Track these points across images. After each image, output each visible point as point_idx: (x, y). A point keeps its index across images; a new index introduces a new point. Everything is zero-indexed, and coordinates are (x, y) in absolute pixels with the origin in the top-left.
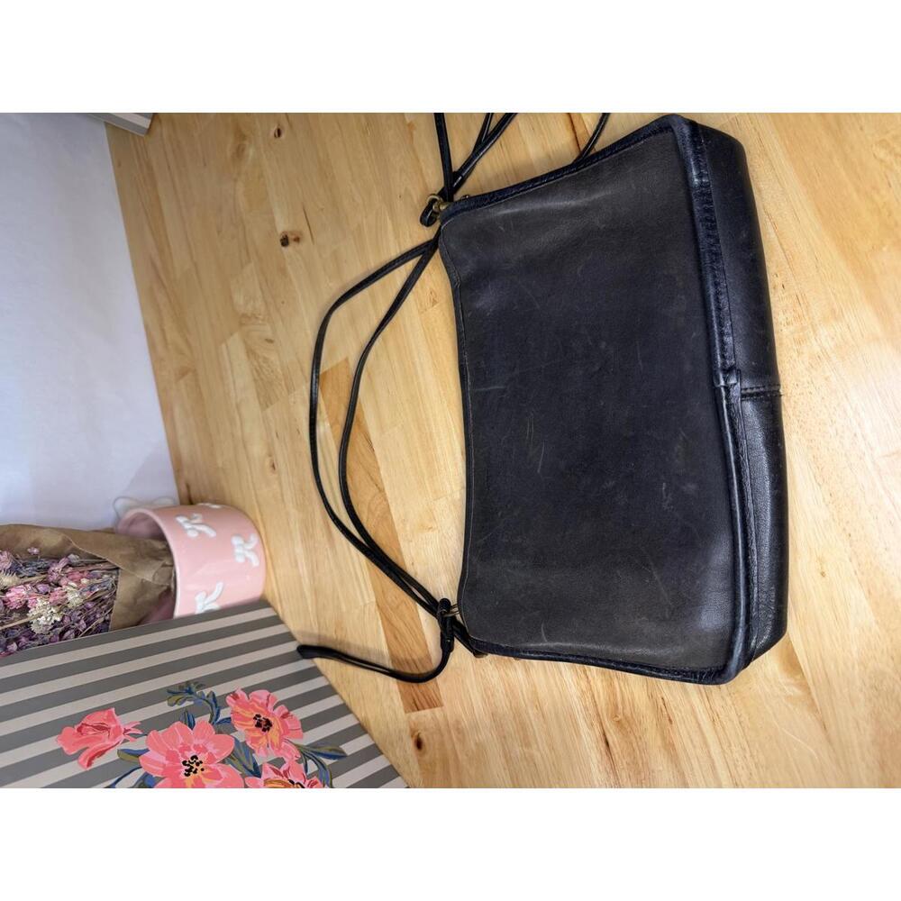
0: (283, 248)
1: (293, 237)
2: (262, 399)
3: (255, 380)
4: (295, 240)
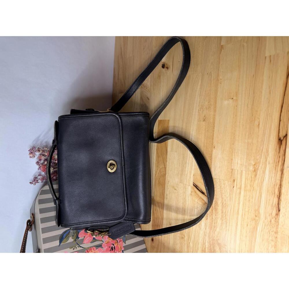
4: (167, 67)
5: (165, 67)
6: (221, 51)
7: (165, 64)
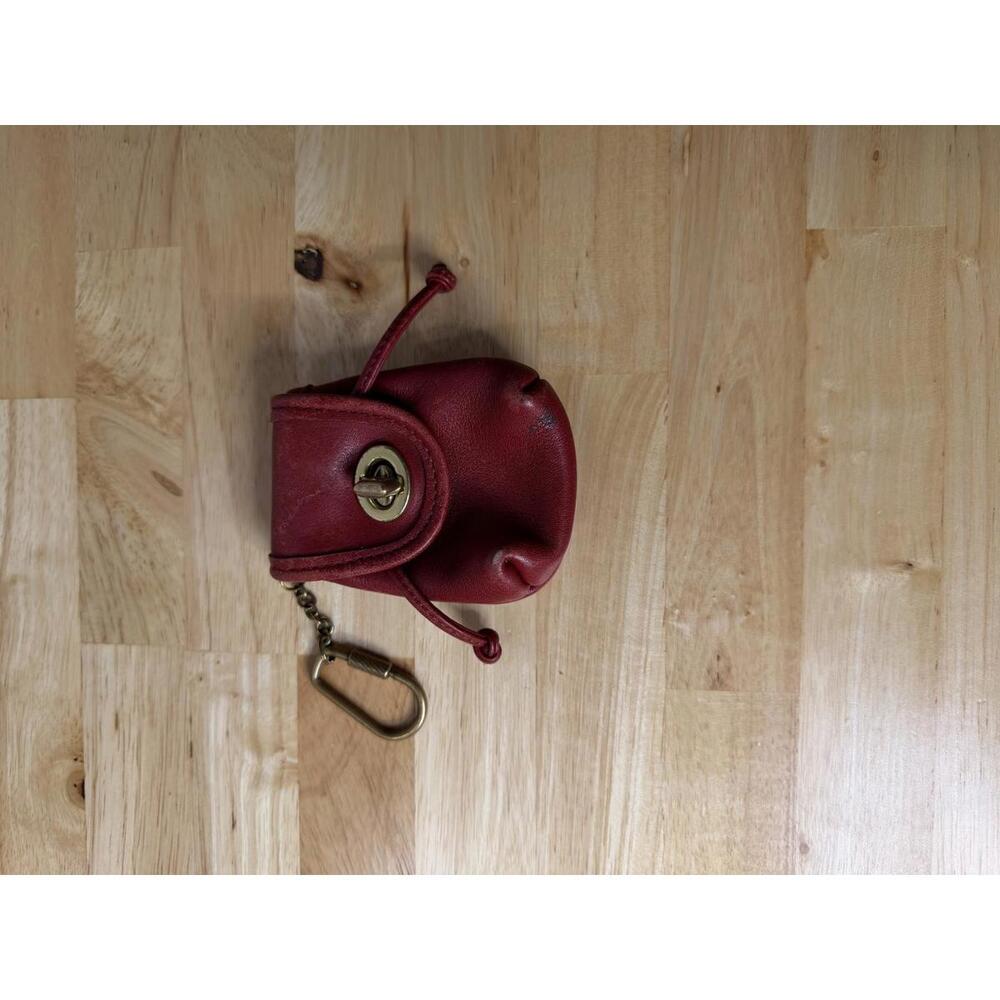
0: (298, 278)
1: (344, 271)
2: (92, 613)
3: (84, 554)
4: (347, 282)
5: (326, 272)
6: (810, 264)
7: (328, 256)
